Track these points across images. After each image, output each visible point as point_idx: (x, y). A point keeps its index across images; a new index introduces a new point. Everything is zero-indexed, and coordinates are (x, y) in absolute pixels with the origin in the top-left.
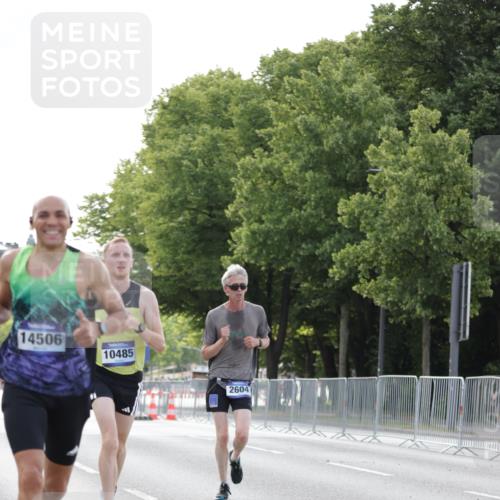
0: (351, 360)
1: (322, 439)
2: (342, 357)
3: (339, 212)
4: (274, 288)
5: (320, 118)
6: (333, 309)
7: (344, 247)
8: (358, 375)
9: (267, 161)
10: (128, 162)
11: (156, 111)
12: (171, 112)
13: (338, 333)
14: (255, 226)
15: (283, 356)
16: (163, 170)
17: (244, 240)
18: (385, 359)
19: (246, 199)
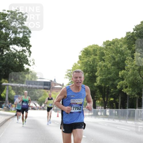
0: (121, 106)
1: (115, 122)
2: (119, 105)
3: (119, 74)
4: (106, 90)
5: (115, 54)
6: (118, 95)
7: (120, 82)
8: (123, 109)
9: (104, 64)
10: (75, 63)
11: (81, 53)
12: (85, 52)
13: (119, 100)
14: (101, 77)
15: (107, 104)
16: (83, 64)
17: (98, 80)
18: (129, 105)
19: (100, 71)
